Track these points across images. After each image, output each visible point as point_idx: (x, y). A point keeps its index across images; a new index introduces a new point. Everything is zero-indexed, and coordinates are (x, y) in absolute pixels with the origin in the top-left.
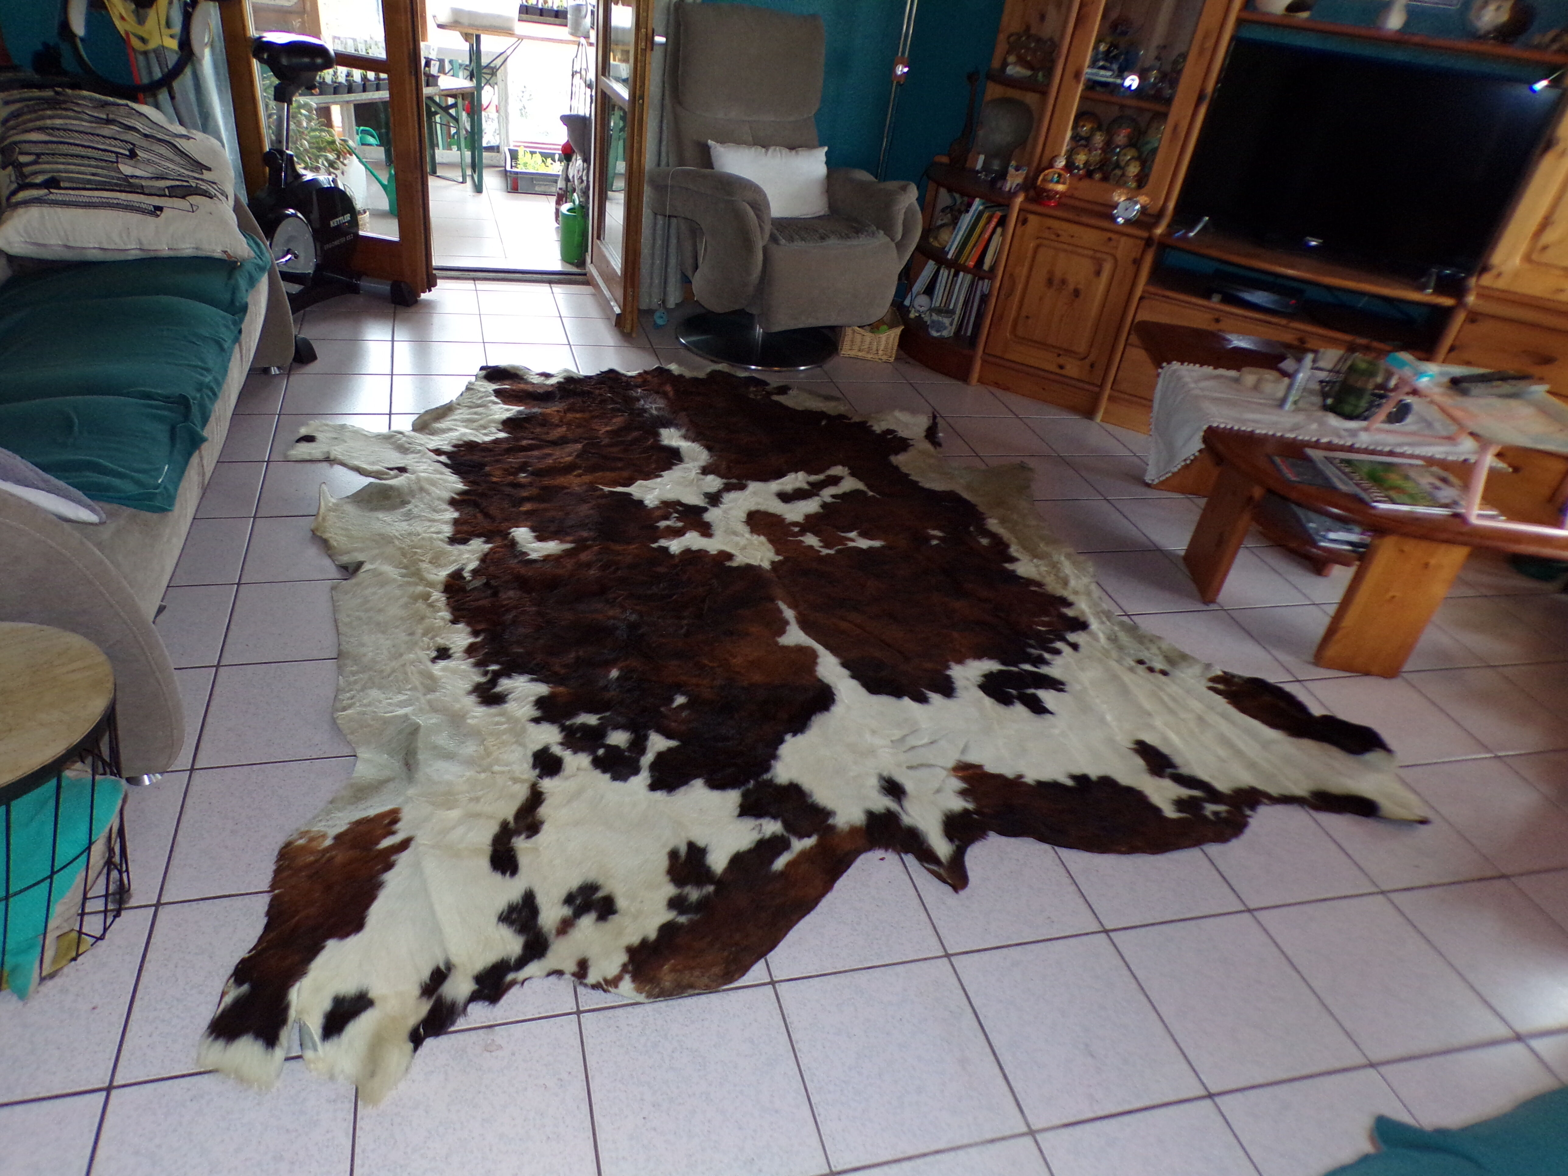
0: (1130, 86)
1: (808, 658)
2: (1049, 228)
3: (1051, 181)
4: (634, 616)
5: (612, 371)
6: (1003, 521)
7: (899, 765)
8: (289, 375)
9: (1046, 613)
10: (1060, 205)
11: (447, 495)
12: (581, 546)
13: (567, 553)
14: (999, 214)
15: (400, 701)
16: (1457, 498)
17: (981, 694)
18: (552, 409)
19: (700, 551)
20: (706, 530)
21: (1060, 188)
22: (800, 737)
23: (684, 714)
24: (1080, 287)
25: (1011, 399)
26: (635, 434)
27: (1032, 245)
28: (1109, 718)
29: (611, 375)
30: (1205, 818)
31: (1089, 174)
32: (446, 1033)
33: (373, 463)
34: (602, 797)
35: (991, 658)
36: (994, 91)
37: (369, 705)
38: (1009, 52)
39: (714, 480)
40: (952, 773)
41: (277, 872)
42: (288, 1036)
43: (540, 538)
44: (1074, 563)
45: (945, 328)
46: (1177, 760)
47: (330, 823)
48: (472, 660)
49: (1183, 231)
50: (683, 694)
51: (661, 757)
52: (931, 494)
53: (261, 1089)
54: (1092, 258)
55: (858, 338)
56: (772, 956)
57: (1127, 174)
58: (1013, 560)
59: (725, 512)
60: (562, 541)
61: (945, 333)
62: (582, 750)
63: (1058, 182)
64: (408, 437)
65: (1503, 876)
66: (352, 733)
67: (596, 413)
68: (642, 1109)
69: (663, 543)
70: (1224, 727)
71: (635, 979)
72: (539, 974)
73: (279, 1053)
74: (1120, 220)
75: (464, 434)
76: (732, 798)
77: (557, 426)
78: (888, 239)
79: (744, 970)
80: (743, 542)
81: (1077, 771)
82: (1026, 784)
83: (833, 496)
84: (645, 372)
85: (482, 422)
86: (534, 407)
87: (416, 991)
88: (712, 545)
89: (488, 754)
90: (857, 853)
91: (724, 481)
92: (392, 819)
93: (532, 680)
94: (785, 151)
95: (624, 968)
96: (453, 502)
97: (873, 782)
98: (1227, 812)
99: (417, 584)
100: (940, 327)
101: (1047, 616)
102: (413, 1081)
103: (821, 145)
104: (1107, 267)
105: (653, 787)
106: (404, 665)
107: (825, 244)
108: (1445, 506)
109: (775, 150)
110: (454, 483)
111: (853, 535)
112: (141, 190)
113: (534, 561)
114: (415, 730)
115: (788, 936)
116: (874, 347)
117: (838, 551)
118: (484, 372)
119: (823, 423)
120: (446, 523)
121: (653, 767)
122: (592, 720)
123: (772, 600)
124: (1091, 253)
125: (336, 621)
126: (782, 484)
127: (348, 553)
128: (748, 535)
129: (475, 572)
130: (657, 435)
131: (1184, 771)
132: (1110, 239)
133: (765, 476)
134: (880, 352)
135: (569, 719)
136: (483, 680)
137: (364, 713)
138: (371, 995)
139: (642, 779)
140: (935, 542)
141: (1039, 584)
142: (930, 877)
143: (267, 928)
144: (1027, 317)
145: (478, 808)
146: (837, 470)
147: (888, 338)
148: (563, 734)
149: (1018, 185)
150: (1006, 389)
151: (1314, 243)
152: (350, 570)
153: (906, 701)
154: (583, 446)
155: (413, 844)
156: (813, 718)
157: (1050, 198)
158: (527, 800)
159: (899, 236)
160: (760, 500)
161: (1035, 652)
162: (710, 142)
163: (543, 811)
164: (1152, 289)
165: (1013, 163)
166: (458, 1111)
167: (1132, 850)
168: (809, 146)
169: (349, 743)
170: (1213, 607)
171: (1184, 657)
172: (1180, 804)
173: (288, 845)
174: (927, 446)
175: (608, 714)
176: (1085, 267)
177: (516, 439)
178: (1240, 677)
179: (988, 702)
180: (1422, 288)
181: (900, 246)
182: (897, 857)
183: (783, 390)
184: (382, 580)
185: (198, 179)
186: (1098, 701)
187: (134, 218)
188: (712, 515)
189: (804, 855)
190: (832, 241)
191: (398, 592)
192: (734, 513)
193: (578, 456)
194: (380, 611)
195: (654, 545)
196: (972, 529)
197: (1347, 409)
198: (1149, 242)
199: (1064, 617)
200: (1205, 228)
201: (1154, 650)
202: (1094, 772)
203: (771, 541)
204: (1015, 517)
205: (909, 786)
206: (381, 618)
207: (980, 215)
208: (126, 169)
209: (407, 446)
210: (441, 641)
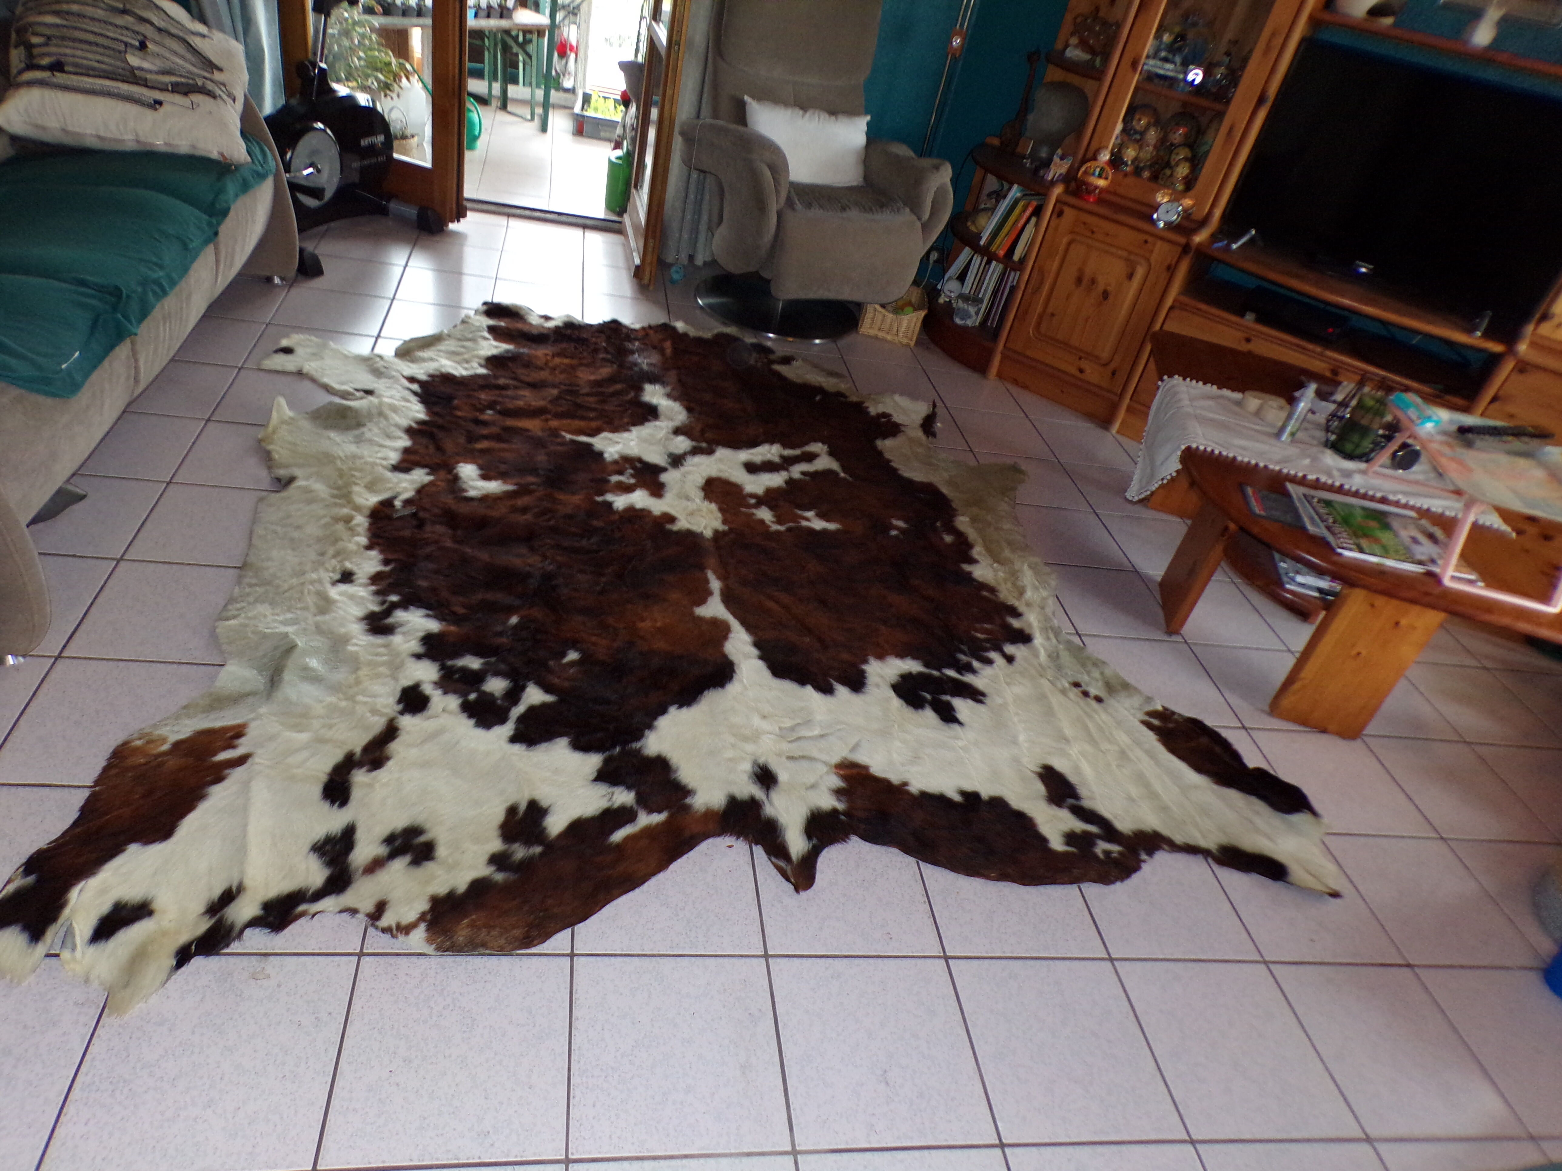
0: (1194, 80)
1: (721, 630)
2: (1084, 223)
3: (1093, 174)
4: (551, 567)
5: (615, 322)
6: (974, 520)
7: (779, 755)
8: (291, 286)
9: (990, 621)
10: (1100, 201)
11: (405, 422)
12: (523, 490)
13: (508, 495)
14: (1035, 203)
15: (286, 620)
16: (1435, 556)
17: (892, 694)
18: (541, 352)
19: (642, 510)
20: (657, 490)
21: (1102, 183)
22: (685, 711)
23: (572, 671)
24: (1109, 288)
25: (1027, 399)
26: (618, 387)
27: (1065, 240)
28: (1022, 738)
29: (612, 325)
30: (1096, 856)
31: (1137, 171)
32: (218, 954)
33: (342, 383)
34: (457, 743)
35: (914, 658)
36: (1054, 74)
37: (254, 618)
38: (1072, 34)
39: (683, 442)
40: (834, 770)
41: (105, 770)
42: (53, 934)
43: (485, 477)
44: (1037, 573)
45: (970, 317)
46: (1082, 791)
47: (175, 729)
48: (374, 588)
49: (1225, 242)
50: (576, 650)
51: (532, 710)
52: (909, 485)
53: (11, 981)
54: (1127, 260)
55: (879, 317)
56: (580, 928)
57: (1175, 174)
58: (973, 561)
59: (684, 475)
60: (505, 482)
61: (969, 323)
62: (455, 692)
63: (1100, 176)
64: (386, 361)
65: (1409, 966)
66: (229, 643)
67: (585, 361)
68: (391, 1062)
69: (609, 497)
70: (1146, 766)
71: (428, 929)
72: (331, 909)
73: (41, 949)
74: (1161, 224)
75: (444, 366)
76: (593, 761)
77: (541, 369)
78: (914, 218)
79: (546, 936)
80: (691, 506)
81: (969, 787)
82: (908, 793)
83: (803, 473)
84: (650, 327)
85: (466, 356)
86: (524, 347)
87: (201, 907)
88: (657, 506)
89: (358, 682)
90: (706, 836)
91: (694, 443)
92: (237, 733)
93: (428, 616)
94: (824, 116)
95: (422, 917)
96: (409, 431)
97: (747, 767)
98: (1120, 853)
99: (343, 506)
100: (966, 315)
101: (991, 623)
102: (168, 997)
103: (866, 113)
104: (1140, 272)
105: (513, 740)
106: (303, 584)
107: (845, 215)
108: (1420, 563)
109: (814, 114)
110: (417, 411)
111: (810, 514)
112: (145, 84)
113: (471, 499)
114: (291, 648)
115: (604, 910)
116: (895, 329)
117: (789, 530)
118: (485, 308)
119: (818, 398)
120: (395, 450)
121: (521, 719)
122: (474, 663)
123: (702, 568)
124: (1124, 254)
125: (251, 533)
126: (752, 454)
127: (287, 467)
128: (698, 501)
129: (407, 502)
130: (640, 389)
131: (1086, 803)
132: (1146, 242)
133: (736, 444)
134: (901, 334)
135: (452, 659)
136: (376, 608)
137: (246, 626)
138: (155, 906)
139: (507, 729)
140: (894, 533)
141: (992, 590)
142: (774, 872)
143: (76, 824)
144: (1053, 315)
145: (329, 734)
146: (816, 447)
147: (910, 322)
148: (442, 672)
149: (1061, 175)
150: (1025, 387)
151: (1363, 270)
152: (283, 482)
153: (809, 690)
154: (560, 393)
155: (250, 761)
156: (706, 693)
157: (1089, 192)
158: (381, 733)
159: (926, 216)
160: (722, 467)
161: (963, 658)
162: (746, 98)
163: (394, 747)
164: (1184, 299)
165: (1059, 151)
166: (202, 1034)
167: (1003, 877)
168: (851, 112)
169: (222, 652)
170: (1174, 638)
171: (1126, 686)
172: (1071, 838)
173: (125, 744)
174: (920, 434)
175: (493, 659)
176: (1118, 268)
177: (496, 377)
178: (1180, 715)
179: (896, 703)
180: (1470, 331)
181: (926, 227)
182: (747, 847)
183: (787, 360)
184: (310, 497)
185: (205, 78)
186: (1016, 719)
187: (133, 110)
188: (669, 477)
189: (648, 832)
190: (853, 214)
191: (322, 512)
192: (690, 477)
193: (550, 401)
194: (298, 527)
195: (599, 499)
196: (938, 524)
197: (1349, 447)
198: (1186, 249)
199: (1008, 628)
200: (1252, 240)
201: (1096, 674)
202: (986, 791)
203: (721, 510)
204: (989, 518)
205: (783, 776)
206: (296, 534)
207: (1016, 202)
208: (134, 60)
209: (383, 370)
210: (348, 565)
